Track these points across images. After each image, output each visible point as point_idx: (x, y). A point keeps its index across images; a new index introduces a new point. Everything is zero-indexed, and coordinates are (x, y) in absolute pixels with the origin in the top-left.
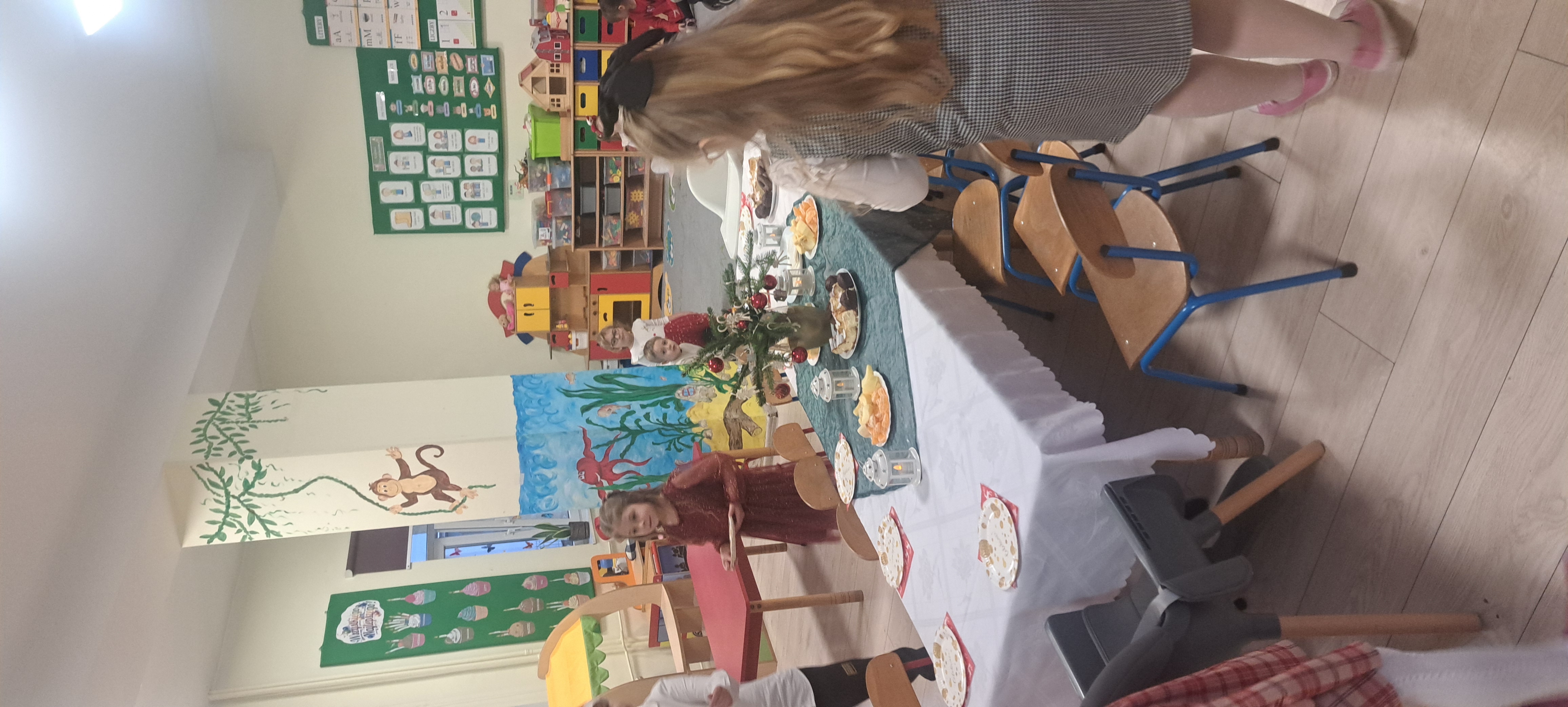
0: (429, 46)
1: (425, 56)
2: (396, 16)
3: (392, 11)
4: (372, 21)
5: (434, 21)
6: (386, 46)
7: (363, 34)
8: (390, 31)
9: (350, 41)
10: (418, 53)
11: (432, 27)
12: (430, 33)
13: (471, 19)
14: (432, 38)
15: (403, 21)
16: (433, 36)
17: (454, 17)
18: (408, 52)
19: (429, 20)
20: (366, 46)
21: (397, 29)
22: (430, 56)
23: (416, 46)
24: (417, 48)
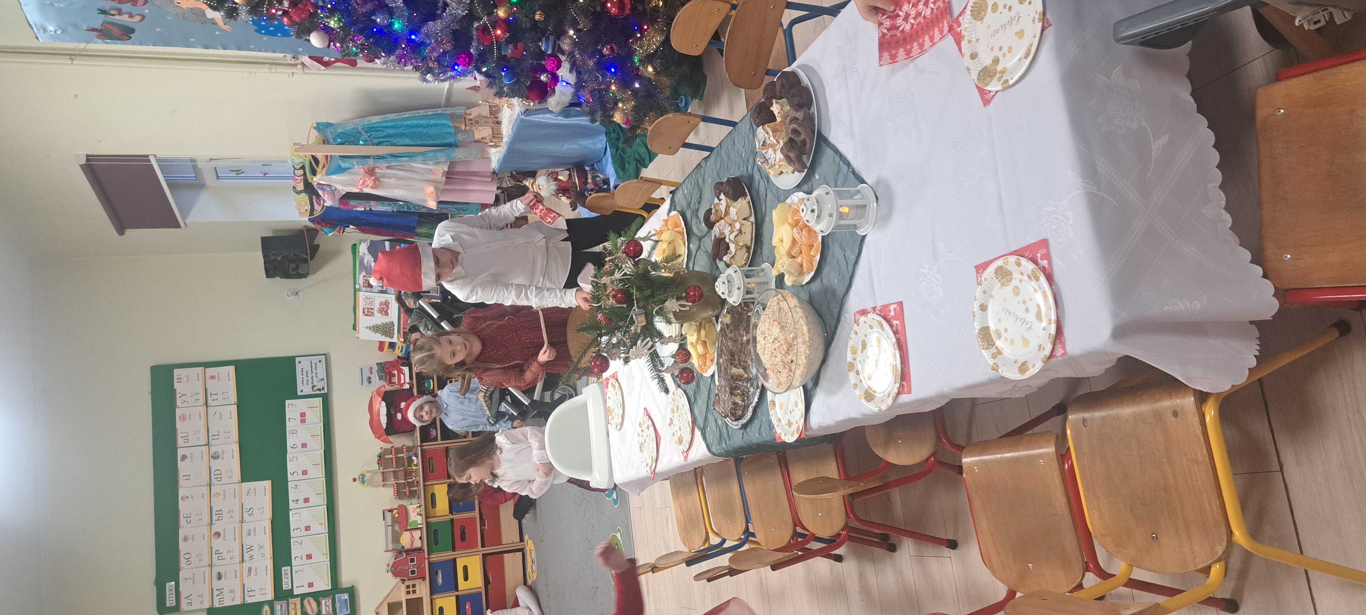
0: (282, 594)
1: (278, 607)
2: (250, 569)
3: (246, 566)
4: (225, 578)
5: (289, 568)
6: (238, 602)
7: (216, 593)
8: (244, 585)
9: (202, 602)
10: (271, 603)
11: (285, 574)
12: (284, 580)
13: (326, 560)
14: (287, 586)
15: (256, 574)
16: (287, 583)
17: (310, 561)
18: (260, 605)
19: (283, 568)
20: (218, 606)
21: (250, 583)
22: (284, 605)
23: (270, 596)
24: (270, 599)
